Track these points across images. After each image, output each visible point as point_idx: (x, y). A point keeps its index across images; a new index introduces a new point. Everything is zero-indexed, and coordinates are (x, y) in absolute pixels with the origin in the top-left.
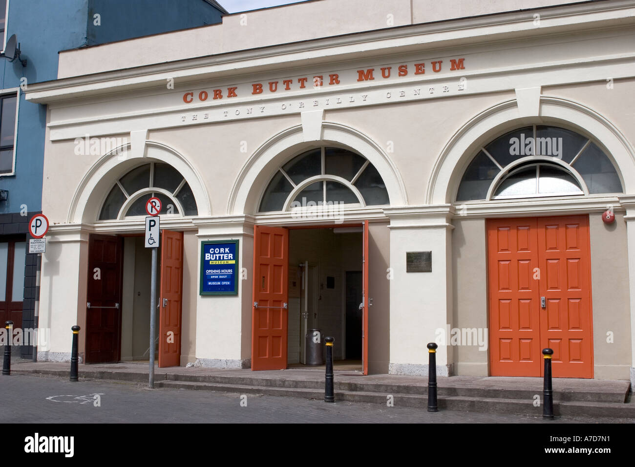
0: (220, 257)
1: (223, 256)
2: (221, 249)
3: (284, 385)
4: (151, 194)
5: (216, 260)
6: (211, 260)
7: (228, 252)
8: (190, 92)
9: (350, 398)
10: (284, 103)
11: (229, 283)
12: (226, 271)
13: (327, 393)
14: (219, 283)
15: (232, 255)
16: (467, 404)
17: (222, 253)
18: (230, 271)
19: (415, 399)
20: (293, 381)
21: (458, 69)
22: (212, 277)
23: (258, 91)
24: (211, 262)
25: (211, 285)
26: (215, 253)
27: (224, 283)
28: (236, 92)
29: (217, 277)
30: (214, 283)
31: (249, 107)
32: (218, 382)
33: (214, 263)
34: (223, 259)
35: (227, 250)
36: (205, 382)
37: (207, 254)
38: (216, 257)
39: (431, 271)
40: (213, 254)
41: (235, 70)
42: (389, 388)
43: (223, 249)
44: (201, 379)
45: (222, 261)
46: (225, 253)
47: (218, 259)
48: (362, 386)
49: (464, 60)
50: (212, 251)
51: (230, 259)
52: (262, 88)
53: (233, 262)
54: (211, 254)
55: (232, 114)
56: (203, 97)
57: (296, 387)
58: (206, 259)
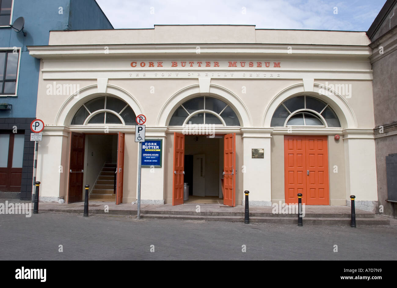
0: (151, 147)
1: (153, 147)
2: (152, 143)
3: (212, 214)
4: (105, 113)
5: (149, 149)
6: (146, 149)
7: (156, 145)
8: (135, 62)
9: (253, 220)
10: (189, 73)
11: (156, 161)
12: (155, 155)
13: (245, 219)
14: (151, 161)
15: (158, 147)
16: (312, 222)
17: (152, 146)
18: (157, 155)
19: (287, 220)
20: (217, 213)
21: (277, 67)
22: (146, 158)
23: (175, 65)
24: (146, 150)
25: (146, 162)
26: (148, 145)
27: (154, 161)
28: (162, 64)
29: (150, 158)
30: (148, 161)
31: (169, 73)
32: (173, 214)
33: (148, 150)
34: (153, 149)
35: (155, 144)
36: (165, 214)
37: (143, 146)
38: (149, 147)
39: (263, 158)
40: (147, 146)
41: (166, 53)
42: (268, 214)
43: (153, 143)
44: (162, 213)
45: (153, 150)
46: (154, 146)
47: (150, 148)
48: (254, 214)
49: (280, 63)
50: (146, 144)
51: (157, 149)
52: (177, 64)
53: (159, 150)
54: (146, 146)
55: (159, 75)
56: (143, 65)
57: (218, 215)
58: (143, 148)
